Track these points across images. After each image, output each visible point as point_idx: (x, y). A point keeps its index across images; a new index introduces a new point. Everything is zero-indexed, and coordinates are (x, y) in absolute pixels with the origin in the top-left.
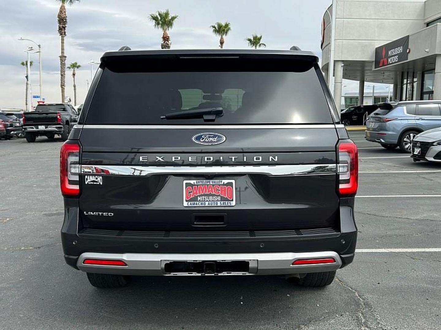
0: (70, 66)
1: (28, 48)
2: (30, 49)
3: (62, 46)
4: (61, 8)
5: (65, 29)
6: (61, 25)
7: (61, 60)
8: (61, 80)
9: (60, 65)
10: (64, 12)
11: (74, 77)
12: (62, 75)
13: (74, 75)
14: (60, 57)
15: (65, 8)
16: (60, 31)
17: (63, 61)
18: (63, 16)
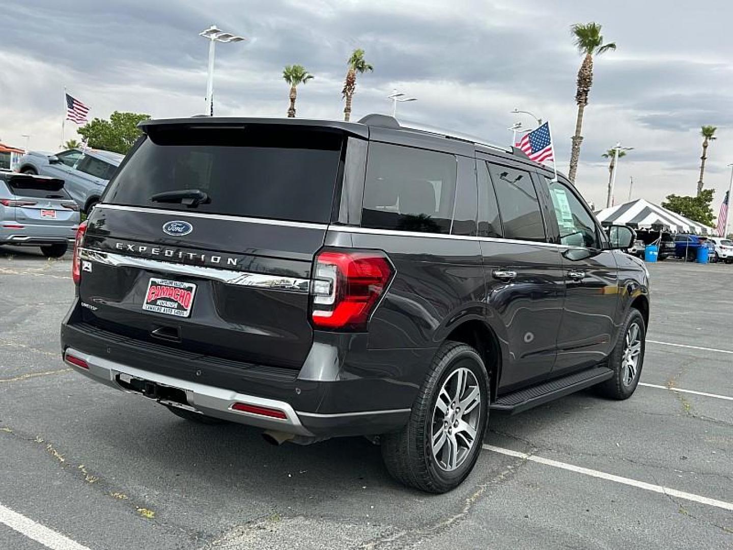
0: (607, 153)
1: (514, 125)
2: (518, 126)
3: (579, 121)
4: (585, 62)
5: (587, 93)
6: (582, 88)
7: (574, 142)
8: (569, 175)
9: (571, 151)
10: (589, 67)
11: (611, 172)
12: (571, 167)
13: (612, 167)
14: (573, 138)
15: (592, 61)
16: (578, 97)
17: (576, 145)
18: (586, 73)
